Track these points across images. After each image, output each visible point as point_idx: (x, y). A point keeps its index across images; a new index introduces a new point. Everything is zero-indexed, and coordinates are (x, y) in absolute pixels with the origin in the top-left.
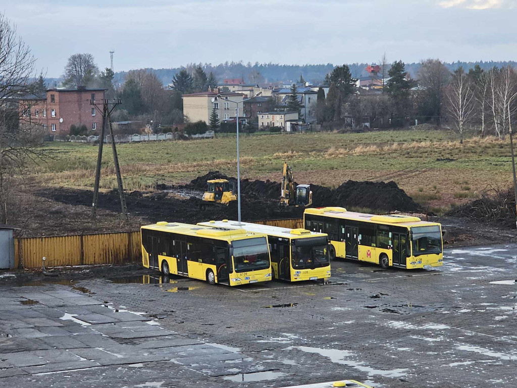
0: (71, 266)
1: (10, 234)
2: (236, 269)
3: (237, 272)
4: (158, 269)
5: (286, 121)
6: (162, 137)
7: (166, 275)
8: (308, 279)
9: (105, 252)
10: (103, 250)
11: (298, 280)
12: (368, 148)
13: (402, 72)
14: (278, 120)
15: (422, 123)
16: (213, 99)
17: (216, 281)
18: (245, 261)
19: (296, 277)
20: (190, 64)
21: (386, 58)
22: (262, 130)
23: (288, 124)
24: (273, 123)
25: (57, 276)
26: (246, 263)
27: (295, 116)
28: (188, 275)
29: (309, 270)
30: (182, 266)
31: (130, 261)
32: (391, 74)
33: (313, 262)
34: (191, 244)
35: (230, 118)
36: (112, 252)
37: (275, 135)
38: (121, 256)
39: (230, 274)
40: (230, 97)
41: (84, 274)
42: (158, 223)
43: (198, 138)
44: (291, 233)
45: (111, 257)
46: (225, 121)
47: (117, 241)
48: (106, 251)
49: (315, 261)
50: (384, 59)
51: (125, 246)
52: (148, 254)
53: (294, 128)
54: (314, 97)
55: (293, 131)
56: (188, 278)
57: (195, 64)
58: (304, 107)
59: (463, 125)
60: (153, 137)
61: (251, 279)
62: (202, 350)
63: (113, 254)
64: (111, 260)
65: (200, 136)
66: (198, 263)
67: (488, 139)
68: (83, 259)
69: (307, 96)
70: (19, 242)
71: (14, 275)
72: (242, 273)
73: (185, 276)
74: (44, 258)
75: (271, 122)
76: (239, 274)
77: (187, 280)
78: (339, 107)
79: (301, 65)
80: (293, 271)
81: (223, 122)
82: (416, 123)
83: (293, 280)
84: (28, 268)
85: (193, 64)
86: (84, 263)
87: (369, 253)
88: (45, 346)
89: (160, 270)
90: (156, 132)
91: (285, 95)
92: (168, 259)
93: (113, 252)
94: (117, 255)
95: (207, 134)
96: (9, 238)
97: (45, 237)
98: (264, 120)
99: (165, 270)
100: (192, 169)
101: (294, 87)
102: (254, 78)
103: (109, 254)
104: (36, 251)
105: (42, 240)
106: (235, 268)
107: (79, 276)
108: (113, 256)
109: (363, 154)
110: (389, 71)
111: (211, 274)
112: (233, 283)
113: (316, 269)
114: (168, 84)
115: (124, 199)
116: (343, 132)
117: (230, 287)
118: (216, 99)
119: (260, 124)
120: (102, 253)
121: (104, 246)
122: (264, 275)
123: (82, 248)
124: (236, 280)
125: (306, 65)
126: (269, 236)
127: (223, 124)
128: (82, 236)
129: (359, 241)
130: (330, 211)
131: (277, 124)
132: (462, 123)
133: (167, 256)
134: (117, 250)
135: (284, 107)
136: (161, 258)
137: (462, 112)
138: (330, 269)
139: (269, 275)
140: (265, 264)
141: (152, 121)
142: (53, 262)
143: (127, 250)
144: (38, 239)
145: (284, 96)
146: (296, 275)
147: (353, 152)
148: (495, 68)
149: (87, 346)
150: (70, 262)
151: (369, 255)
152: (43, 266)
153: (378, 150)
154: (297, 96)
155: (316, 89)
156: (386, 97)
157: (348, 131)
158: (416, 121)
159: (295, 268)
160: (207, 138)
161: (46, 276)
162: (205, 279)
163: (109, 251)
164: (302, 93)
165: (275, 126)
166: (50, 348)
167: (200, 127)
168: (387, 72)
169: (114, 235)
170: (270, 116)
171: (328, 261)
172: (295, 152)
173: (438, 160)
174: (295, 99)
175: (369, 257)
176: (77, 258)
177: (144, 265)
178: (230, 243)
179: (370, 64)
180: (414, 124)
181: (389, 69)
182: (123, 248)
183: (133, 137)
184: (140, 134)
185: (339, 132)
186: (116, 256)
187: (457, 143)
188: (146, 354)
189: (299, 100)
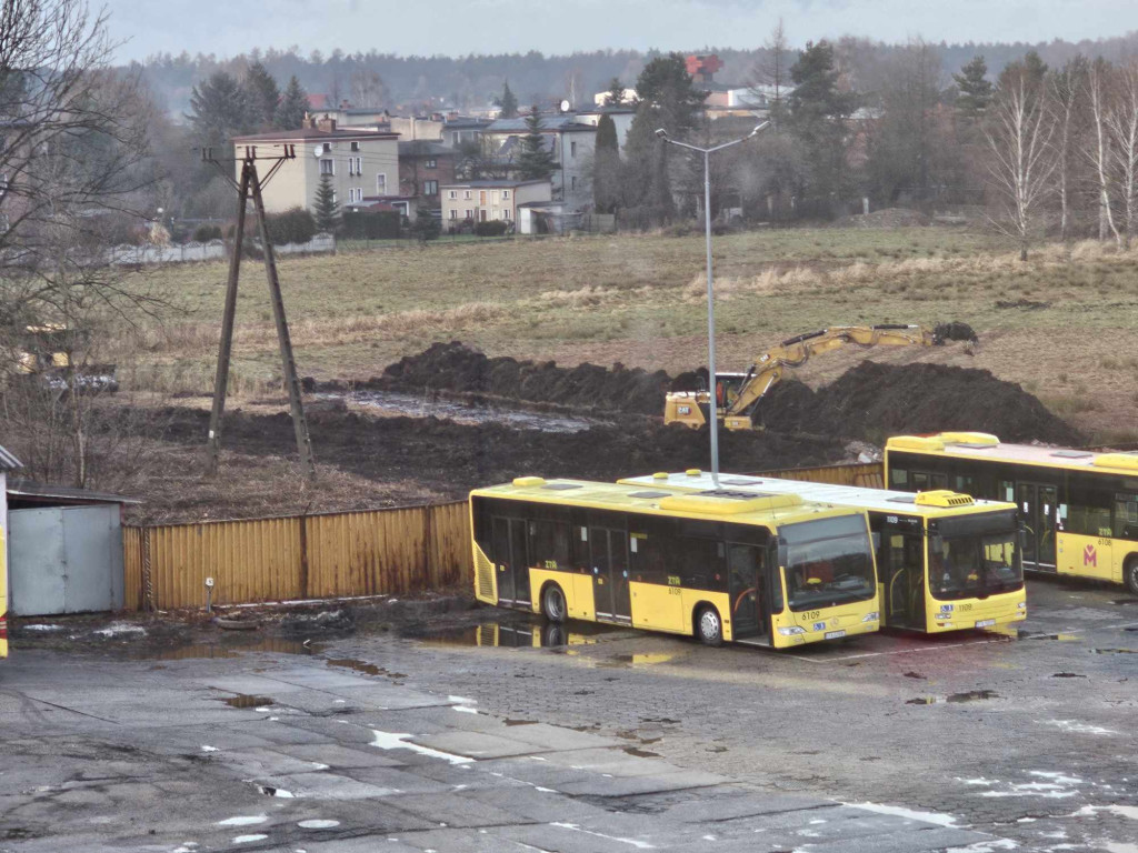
0: (279, 602)
1: (112, 517)
2: (792, 603)
3: (794, 609)
4: (529, 607)
5: (520, 206)
6: (196, 252)
7: (557, 623)
8: (971, 625)
9: (362, 562)
10: (358, 557)
11: (948, 627)
12: (789, 275)
13: (828, 72)
14: (496, 203)
15: (882, 207)
16: (319, 151)
17: (728, 636)
18: (812, 581)
19: (940, 621)
20: (156, 55)
21: (784, 35)
22: (452, 232)
23: (526, 214)
24: (484, 212)
25: (254, 629)
26: (816, 585)
27: (541, 192)
28: (630, 621)
29: (974, 601)
30: (613, 598)
31: (429, 586)
32: (797, 75)
33: (982, 580)
34: (644, 536)
35: (365, 199)
36: (381, 563)
37: (493, 245)
38: (406, 573)
39: (774, 617)
40: (362, 143)
41: (327, 623)
42: (516, 481)
43: (292, 255)
44: (916, 501)
45: (378, 577)
46: (352, 208)
47: (395, 532)
48: (366, 559)
49: (989, 577)
50: (780, 36)
51: (415, 545)
52: (493, 565)
53: (542, 225)
54: (589, 141)
55: (539, 231)
56: (632, 629)
57: (168, 56)
58: (558, 167)
59: (1027, 211)
60: (173, 253)
61: (829, 628)
62: (848, 821)
63: (385, 567)
64: (378, 582)
65: (298, 248)
66: (667, 588)
67: (1086, 250)
68: (306, 581)
69: (567, 139)
70: (142, 539)
71: (140, 629)
72: (806, 613)
73: (619, 623)
74: (209, 582)
75: (477, 209)
76: (799, 615)
77: (628, 635)
78: (663, 165)
79: (454, 56)
80: (933, 605)
81: (347, 210)
82: (866, 207)
83: (933, 626)
84: (164, 609)
85: (163, 56)
86: (309, 594)
87: (1090, 554)
88: (416, 822)
89: (536, 607)
90: (178, 239)
91: (506, 136)
92: (565, 579)
93: (384, 560)
94: (395, 570)
95: (316, 243)
96: (111, 528)
97: (208, 524)
98: (457, 203)
99: (552, 608)
100: (351, 337)
101: (534, 115)
102: (365, 91)
103: (373, 569)
104: (185, 564)
105: (200, 533)
106: (790, 597)
107: (315, 628)
108: (385, 573)
109: (781, 291)
110: (791, 70)
111: (709, 617)
112: (782, 638)
113: (992, 598)
114: (179, 112)
115: (304, 418)
116: (680, 233)
117: (772, 651)
118: (326, 149)
119: (446, 215)
120: (355, 564)
121: (362, 546)
122: (860, 616)
123: (304, 552)
124: (792, 631)
125: (471, 56)
126: (871, 513)
127: (350, 216)
128: (302, 519)
129: (1058, 521)
130: (957, 444)
131: (494, 215)
132: (1026, 205)
133: (559, 570)
134: (394, 556)
135: (507, 168)
136: (538, 577)
137: (1024, 175)
138: (1024, 599)
139: (873, 617)
140: (861, 587)
141: (160, 210)
142: (228, 593)
143: (420, 555)
144: (189, 530)
145: (502, 139)
146: (941, 614)
147: (754, 286)
148: (1078, 61)
149: (526, 818)
150: (274, 589)
151: (1090, 558)
152: (203, 603)
153: (819, 281)
154: (542, 137)
155: (592, 119)
156: (787, 138)
157: (691, 229)
158: (866, 201)
159: (938, 596)
160: (317, 253)
161: (227, 629)
162: (688, 630)
163: (373, 561)
164: (554, 130)
165: (488, 219)
166: (429, 825)
167: (296, 227)
168: (787, 72)
169: (387, 515)
170: (476, 194)
171: (1018, 576)
172: (599, 288)
173: (1000, 305)
174: (537, 147)
175: (1090, 564)
176: (290, 581)
177: (479, 597)
178: (774, 532)
179: (643, 50)
180: (859, 210)
181: (791, 65)
182: (409, 551)
183: (118, 254)
184: (136, 243)
185: (667, 234)
186: (393, 573)
187: (1015, 259)
188: (709, 837)
189: (547, 148)
